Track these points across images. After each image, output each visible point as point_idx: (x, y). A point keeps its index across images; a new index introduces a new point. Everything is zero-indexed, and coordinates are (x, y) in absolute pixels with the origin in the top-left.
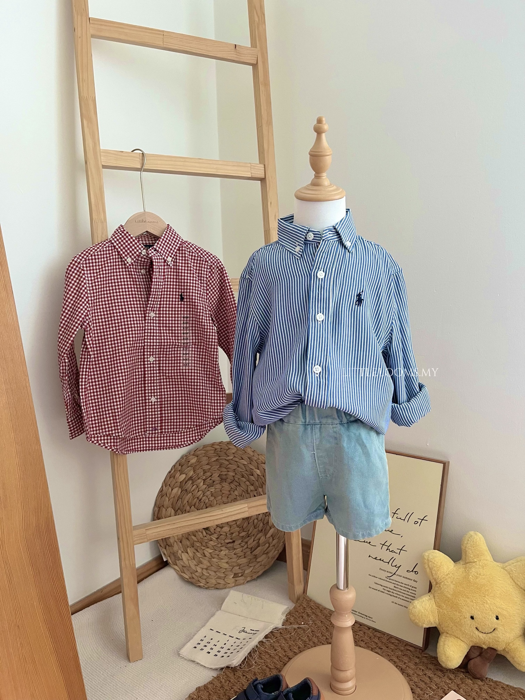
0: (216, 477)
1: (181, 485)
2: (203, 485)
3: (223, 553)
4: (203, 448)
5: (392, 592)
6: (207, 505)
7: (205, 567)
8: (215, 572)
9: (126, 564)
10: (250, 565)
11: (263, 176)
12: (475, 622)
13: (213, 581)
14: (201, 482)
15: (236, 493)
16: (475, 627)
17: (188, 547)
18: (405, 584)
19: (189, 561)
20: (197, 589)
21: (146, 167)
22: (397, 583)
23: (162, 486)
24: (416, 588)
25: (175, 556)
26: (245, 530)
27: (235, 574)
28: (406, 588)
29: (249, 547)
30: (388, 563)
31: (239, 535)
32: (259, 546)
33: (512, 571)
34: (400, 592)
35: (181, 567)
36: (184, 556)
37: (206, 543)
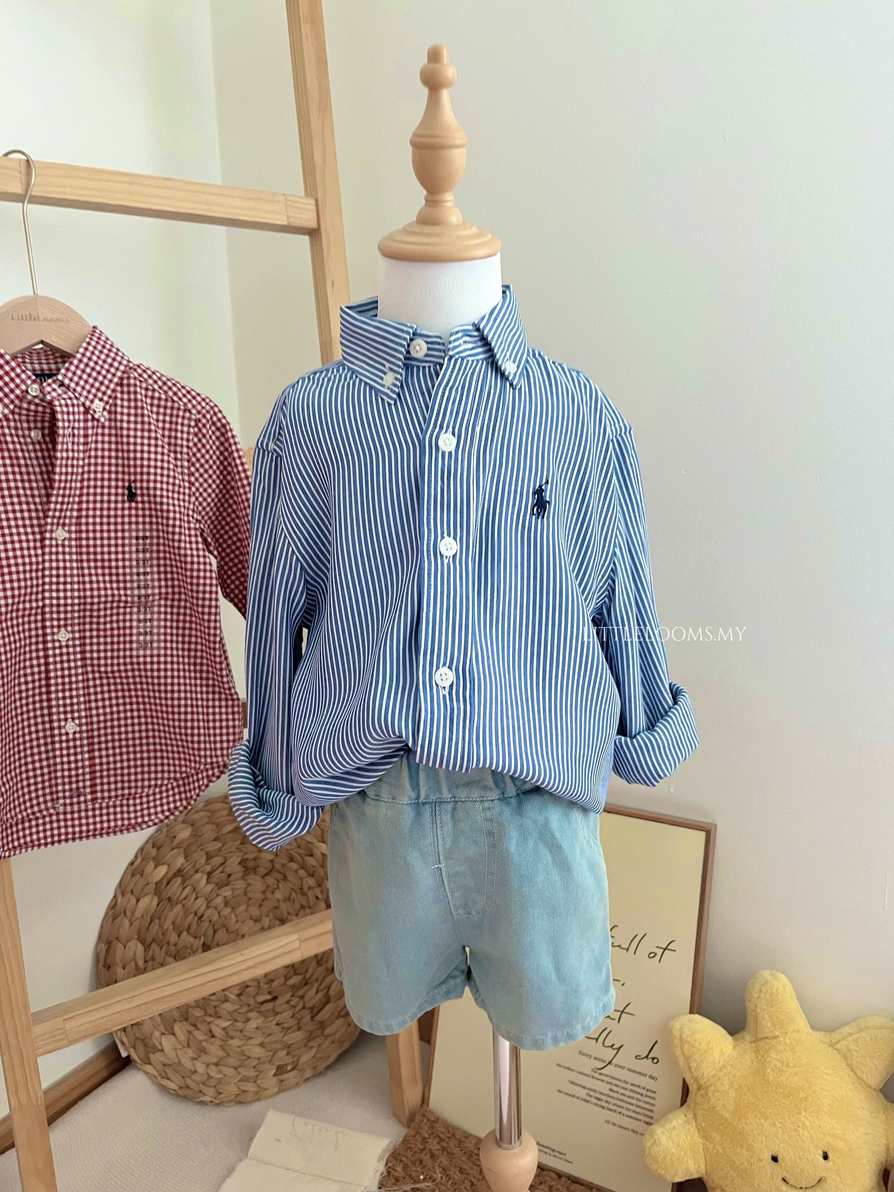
0: (233, 864)
1: (159, 888)
2: (207, 883)
3: (252, 1025)
4: (205, 806)
5: (606, 1102)
6: (216, 927)
7: (215, 1060)
8: (236, 1068)
9: (19, 1101)
10: (311, 1044)
11: (314, 225)
12: (781, 1168)
13: (231, 1089)
14: (201, 879)
15: (278, 895)
16: (780, 1177)
17: (175, 1021)
18: (632, 1085)
19: (179, 1052)
20: (197, 1108)
21: (36, 191)
22: (615, 1082)
23: (115, 897)
24: (655, 1092)
25: (146, 1045)
26: (298, 971)
27: (279, 1068)
28: (634, 1092)
29: (308, 1005)
30: (597, 1040)
31: (285, 984)
32: (327, 1002)
33: (850, 1051)
34: (622, 1101)
35: (160, 1066)
36: (167, 1043)
37: (215, 1007)
